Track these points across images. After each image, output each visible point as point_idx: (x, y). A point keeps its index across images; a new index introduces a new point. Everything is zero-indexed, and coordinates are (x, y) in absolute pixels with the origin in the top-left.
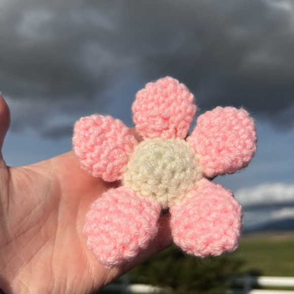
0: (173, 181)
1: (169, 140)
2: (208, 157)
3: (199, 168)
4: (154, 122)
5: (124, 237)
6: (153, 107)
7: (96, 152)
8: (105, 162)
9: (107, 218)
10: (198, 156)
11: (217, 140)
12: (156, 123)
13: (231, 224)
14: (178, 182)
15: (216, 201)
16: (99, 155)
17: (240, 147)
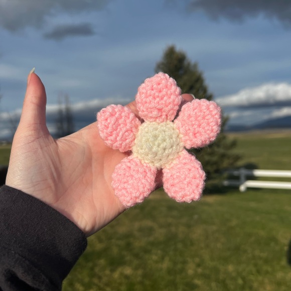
0: (164, 154)
1: (162, 124)
2: (187, 137)
3: (182, 144)
4: (151, 112)
5: (136, 193)
6: (150, 101)
7: (114, 136)
8: (121, 142)
9: (125, 180)
10: (181, 136)
11: (194, 127)
12: (154, 113)
13: (197, 187)
14: (168, 155)
15: (190, 170)
16: (116, 138)
17: (208, 132)
